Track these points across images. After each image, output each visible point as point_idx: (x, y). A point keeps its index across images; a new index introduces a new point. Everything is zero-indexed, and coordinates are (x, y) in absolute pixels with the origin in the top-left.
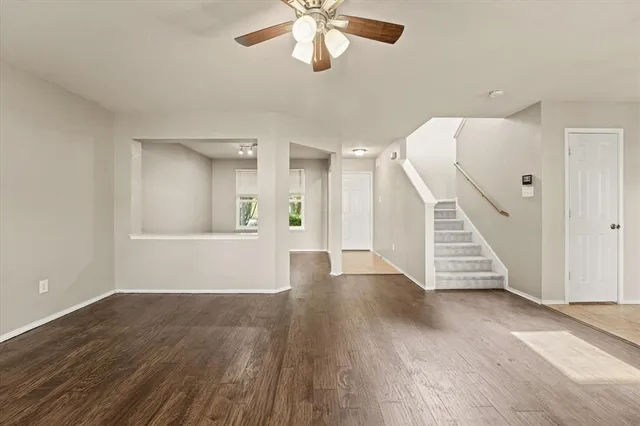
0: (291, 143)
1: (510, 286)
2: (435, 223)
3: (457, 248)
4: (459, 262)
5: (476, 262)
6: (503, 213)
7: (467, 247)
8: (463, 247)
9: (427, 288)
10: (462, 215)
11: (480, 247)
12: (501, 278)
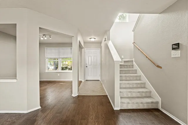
0: (40, 28)
1: (162, 108)
2: (120, 71)
3: (133, 83)
4: (134, 92)
5: (143, 92)
6: (158, 66)
7: (138, 84)
8: (136, 83)
9: (115, 109)
10: (136, 67)
11: (145, 84)
12: (157, 103)
